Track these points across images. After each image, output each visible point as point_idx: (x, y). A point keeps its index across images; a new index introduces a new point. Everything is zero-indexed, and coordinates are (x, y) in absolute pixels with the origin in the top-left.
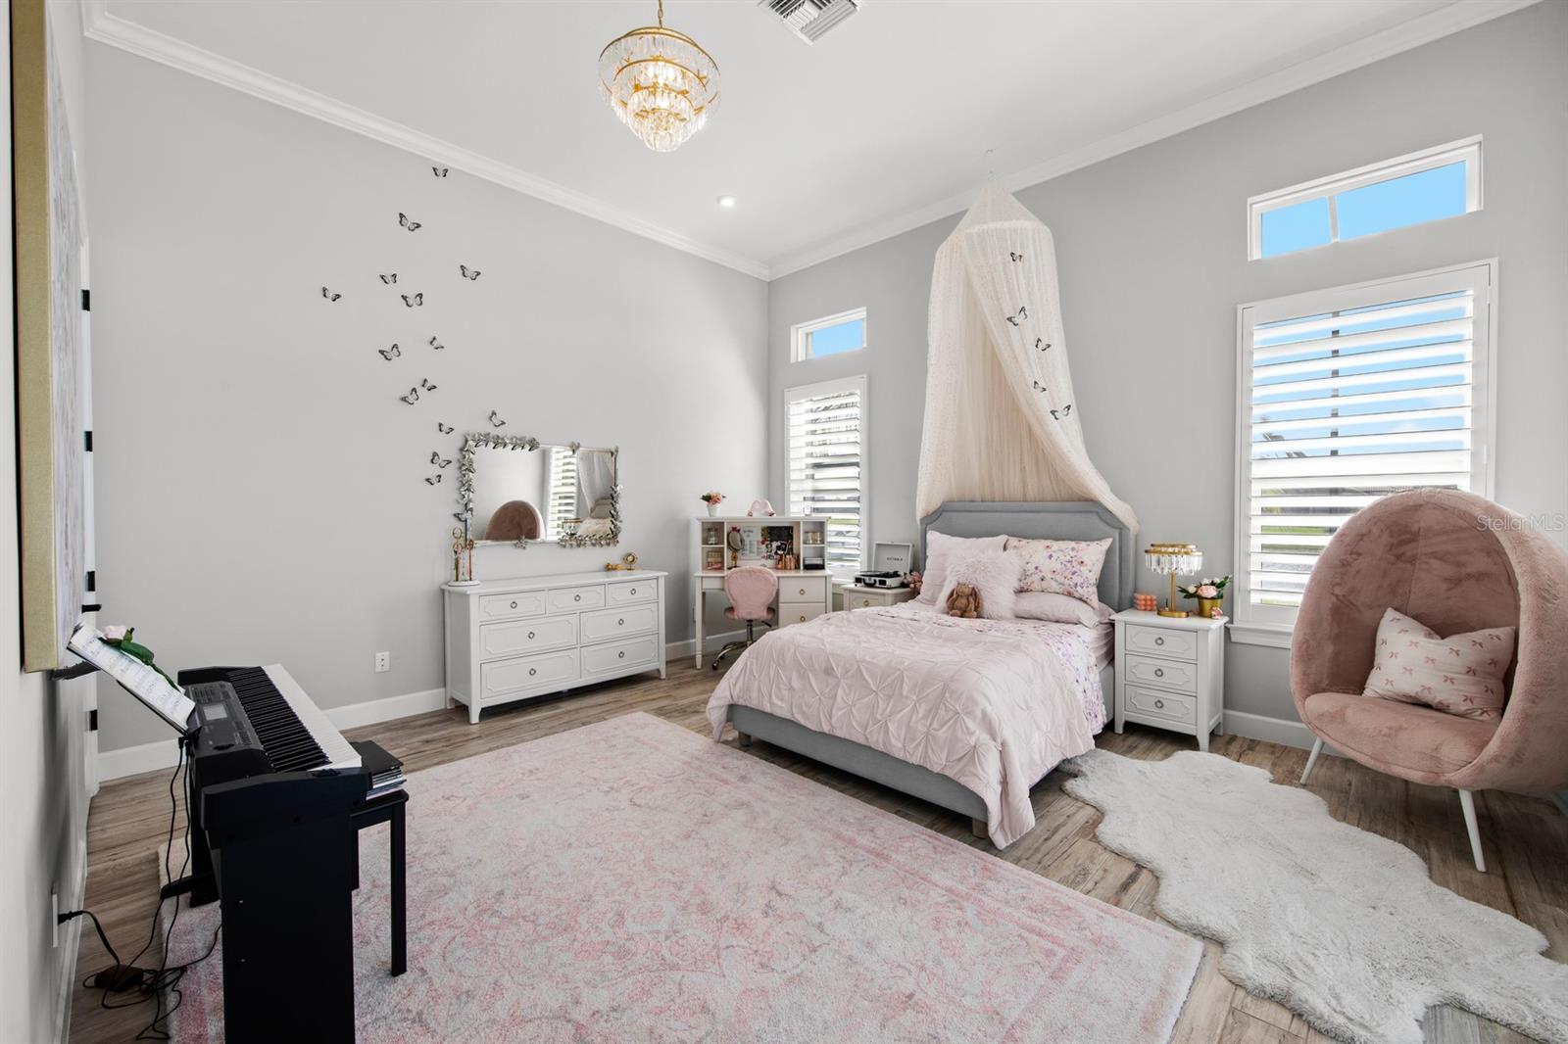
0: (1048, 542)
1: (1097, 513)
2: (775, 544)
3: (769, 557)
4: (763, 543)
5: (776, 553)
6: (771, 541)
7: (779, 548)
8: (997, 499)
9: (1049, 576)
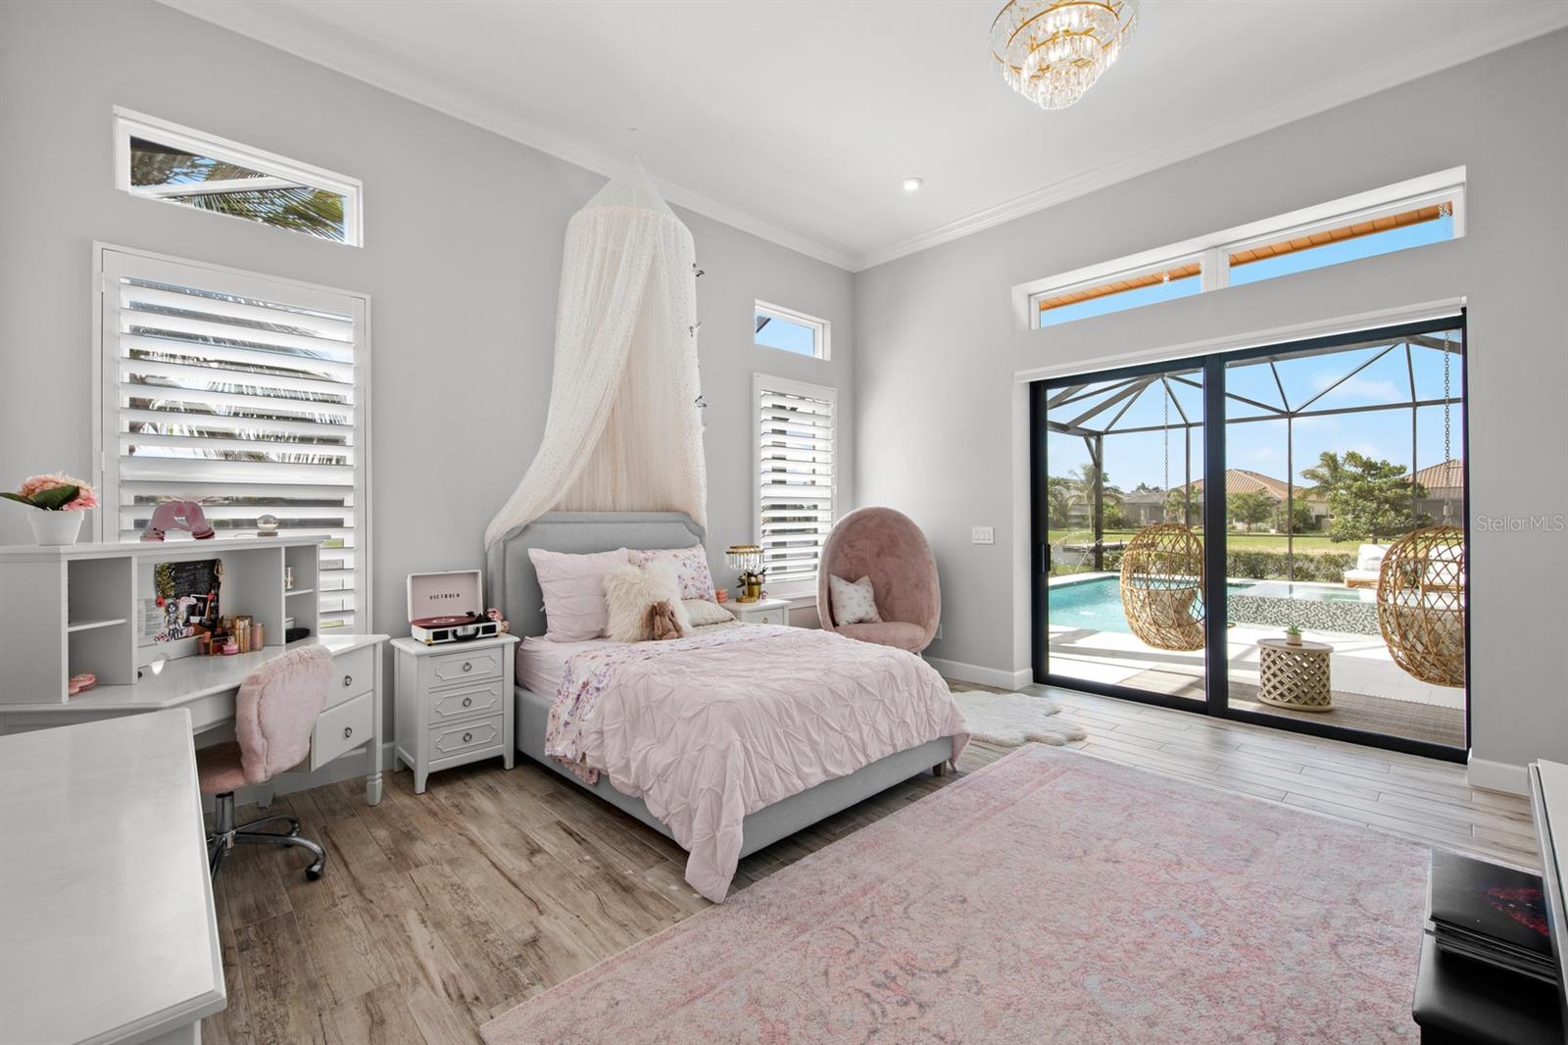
0: (675, 552)
1: (684, 522)
2: (185, 602)
3: (174, 634)
4: (159, 604)
5: (187, 623)
6: (177, 597)
7: (192, 610)
8: (585, 506)
9: (690, 583)
